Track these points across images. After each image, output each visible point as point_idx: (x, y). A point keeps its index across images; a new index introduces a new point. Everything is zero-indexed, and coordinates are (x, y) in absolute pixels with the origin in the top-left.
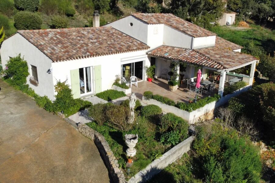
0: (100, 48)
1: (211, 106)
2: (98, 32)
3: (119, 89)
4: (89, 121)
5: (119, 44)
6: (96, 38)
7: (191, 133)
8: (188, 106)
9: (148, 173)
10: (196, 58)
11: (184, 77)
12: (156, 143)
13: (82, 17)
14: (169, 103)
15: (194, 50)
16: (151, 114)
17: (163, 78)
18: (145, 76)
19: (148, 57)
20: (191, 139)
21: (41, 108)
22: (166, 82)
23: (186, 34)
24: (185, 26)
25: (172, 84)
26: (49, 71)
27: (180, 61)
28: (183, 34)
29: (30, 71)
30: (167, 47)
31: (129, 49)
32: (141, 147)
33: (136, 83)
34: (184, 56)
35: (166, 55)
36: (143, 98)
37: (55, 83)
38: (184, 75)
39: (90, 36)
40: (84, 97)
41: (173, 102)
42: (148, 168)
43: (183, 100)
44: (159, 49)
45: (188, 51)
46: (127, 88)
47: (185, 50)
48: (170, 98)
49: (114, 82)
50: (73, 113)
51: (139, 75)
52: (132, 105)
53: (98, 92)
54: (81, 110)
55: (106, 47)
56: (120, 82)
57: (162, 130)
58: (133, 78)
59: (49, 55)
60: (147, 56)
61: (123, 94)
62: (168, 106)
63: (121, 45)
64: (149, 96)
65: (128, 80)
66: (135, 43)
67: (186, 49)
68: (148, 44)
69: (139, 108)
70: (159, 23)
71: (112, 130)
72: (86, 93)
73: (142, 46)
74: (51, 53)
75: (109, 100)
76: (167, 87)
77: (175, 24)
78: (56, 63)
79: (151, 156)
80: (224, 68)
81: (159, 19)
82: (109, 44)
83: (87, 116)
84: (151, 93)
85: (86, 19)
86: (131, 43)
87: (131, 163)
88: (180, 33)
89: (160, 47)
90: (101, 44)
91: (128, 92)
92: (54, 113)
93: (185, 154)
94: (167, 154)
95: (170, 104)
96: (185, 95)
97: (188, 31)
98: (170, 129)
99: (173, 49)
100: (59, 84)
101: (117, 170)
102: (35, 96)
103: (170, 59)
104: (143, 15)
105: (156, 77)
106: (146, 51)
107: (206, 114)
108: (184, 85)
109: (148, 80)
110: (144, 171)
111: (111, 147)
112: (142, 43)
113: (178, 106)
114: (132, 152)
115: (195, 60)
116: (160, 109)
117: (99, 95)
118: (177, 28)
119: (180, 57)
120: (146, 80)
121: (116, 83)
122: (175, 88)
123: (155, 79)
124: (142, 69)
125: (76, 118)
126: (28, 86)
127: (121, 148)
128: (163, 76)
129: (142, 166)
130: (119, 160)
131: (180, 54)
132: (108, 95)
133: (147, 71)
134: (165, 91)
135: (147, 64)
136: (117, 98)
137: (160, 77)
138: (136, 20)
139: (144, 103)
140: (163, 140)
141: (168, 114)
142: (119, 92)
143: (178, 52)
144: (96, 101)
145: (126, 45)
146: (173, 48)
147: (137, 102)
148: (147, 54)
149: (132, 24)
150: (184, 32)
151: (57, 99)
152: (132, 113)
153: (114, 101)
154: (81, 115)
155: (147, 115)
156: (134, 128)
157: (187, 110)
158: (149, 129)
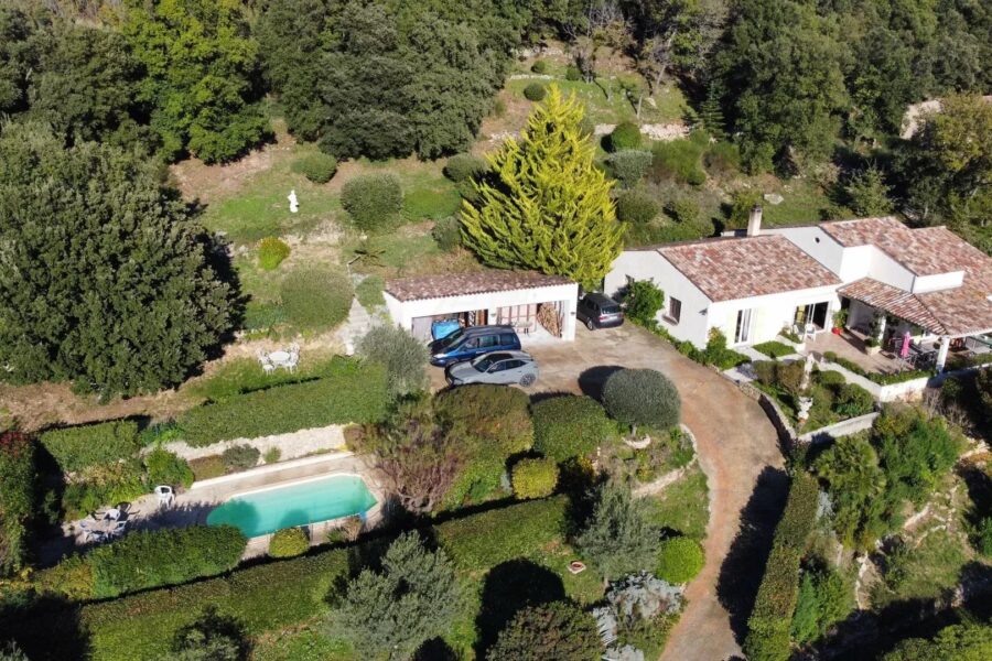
0: (768, 282)
1: (919, 384)
2: (762, 248)
3: (788, 343)
4: (750, 380)
5: (794, 274)
6: (761, 263)
7: (875, 409)
8: (883, 377)
9: (818, 436)
10: (912, 311)
11: (895, 334)
12: (831, 412)
13: (716, 183)
14: (857, 371)
15: (914, 296)
16: (831, 381)
17: (860, 330)
18: (829, 323)
19: (839, 296)
20: (874, 415)
21: (685, 356)
22: (863, 337)
23: (906, 267)
24: (911, 249)
25: (869, 343)
26: (704, 312)
27: (887, 312)
28: (901, 268)
29: (667, 304)
30: (874, 282)
31: (809, 283)
32: (814, 413)
33: (814, 336)
34: (895, 305)
35: (867, 299)
36: (822, 360)
37: (709, 327)
38: (894, 331)
39: (751, 257)
40: (737, 347)
41: (862, 371)
42: (820, 431)
43: (881, 370)
44: (858, 285)
45: (904, 297)
46: (799, 342)
47: (901, 294)
48: (861, 366)
49: (780, 330)
50: (728, 368)
51: (820, 321)
52: (808, 368)
53: (757, 342)
54: (738, 365)
55: (776, 281)
56: (789, 332)
57: (841, 401)
58: (810, 326)
59: (708, 293)
60: (836, 294)
61: (792, 350)
62: (855, 375)
63: (798, 278)
64: (830, 358)
65: (802, 329)
66: (820, 273)
67: (903, 292)
68: (841, 277)
69: (815, 372)
70: (865, 243)
71: (780, 393)
72: (740, 343)
73: (830, 278)
74: (709, 290)
75: (773, 356)
76: (862, 346)
77: (891, 246)
78: (715, 304)
79: (824, 422)
80: (947, 333)
81: (865, 234)
82: (780, 275)
83: (746, 372)
84: (835, 355)
85: (723, 187)
86: (814, 272)
87: (802, 423)
88: (896, 264)
89: (861, 280)
90: (768, 274)
91: (800, 348)
92: (704, 364)
93: (864, 430)
94: (842, 423)
95: (858, 373)
96: (888, 362)
97: (910, 262)
98: (851, 401)
99: (882, 288)
100: (714, 330)
101: (788, 427)
102: (671, 339)
103: (872, 306)
104: (838, 227)
105: (848, 327)
106: (836, 286)
107: (910, 393)
108: (890, 347)
109: (834, 330)
110: (815, 433)
111: (782, 408)
112: (831, 273)
113: (868, 376)
114: (804, 415)
115: (909, 315)
116: (844, 378)
117: (757, 348)
118: (893, 256)
119: (888, 307)
120: (830, 330)
121: (783, 333)
122: (875, 351)
123: (846, 331)
124: (825, 312)
125: (732, 373)
126: (657, 322)
127: (791, 412)
128: (860, 326)
129: (814, 428)
130: (790, 421)
131: (890, 301)
132: (771, 349)
133: (834, 317)
134: (858, 353)
135: (835, 306)
136: (783, 354)
137: (854, 328)
138: (826, 236)
139: (823, 366)
140: (839, 410)
141: (852, 384)
142: (787, 347)
143: (888, 295)
144: (757, 356)
145: (806, 278)
146: (883, 285)
147: (815, 365)
148: (837, 291)
149: (818, 240)
150: (903, 264)
151: (709, 347)
152: (807, 377)
153: (780, 359)
154: (738, 371)
155: (825, 382)
156: (807, 394)
157: (879, 383)
158: (825, 397)
